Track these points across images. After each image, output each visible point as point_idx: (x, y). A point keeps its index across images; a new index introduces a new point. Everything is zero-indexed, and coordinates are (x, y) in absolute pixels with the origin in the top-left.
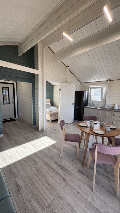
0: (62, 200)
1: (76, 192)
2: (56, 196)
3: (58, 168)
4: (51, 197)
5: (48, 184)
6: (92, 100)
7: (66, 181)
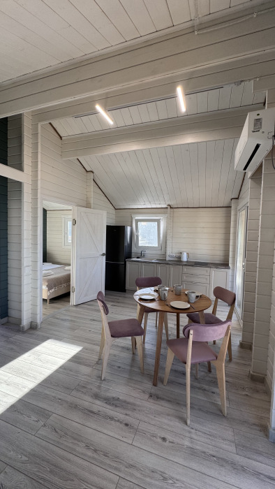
0: (138, 469)
1: (160, 440)
2: (123, 468)
3: (105, 405)
4: (112, 476)
5: (95, 451)
6: (140, 245)
7: (132, 428)
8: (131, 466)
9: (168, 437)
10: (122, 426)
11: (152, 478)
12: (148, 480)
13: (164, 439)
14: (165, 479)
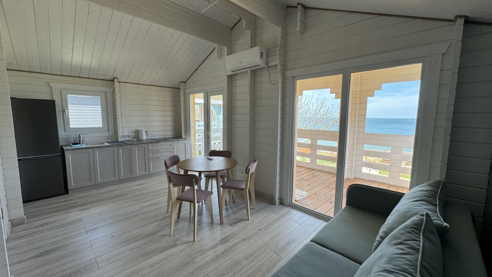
0: (268, 243)
1: (259, 232)
2: (265, 247)
4: (267, 252)
5: (251, 256)
7: (246, 239)
8: (266, 245)
9: (259, 228)
10: (243, 242)
11: (274, 240)
12: (274, 241)
13: (260, 230)
14: (276, 236)
